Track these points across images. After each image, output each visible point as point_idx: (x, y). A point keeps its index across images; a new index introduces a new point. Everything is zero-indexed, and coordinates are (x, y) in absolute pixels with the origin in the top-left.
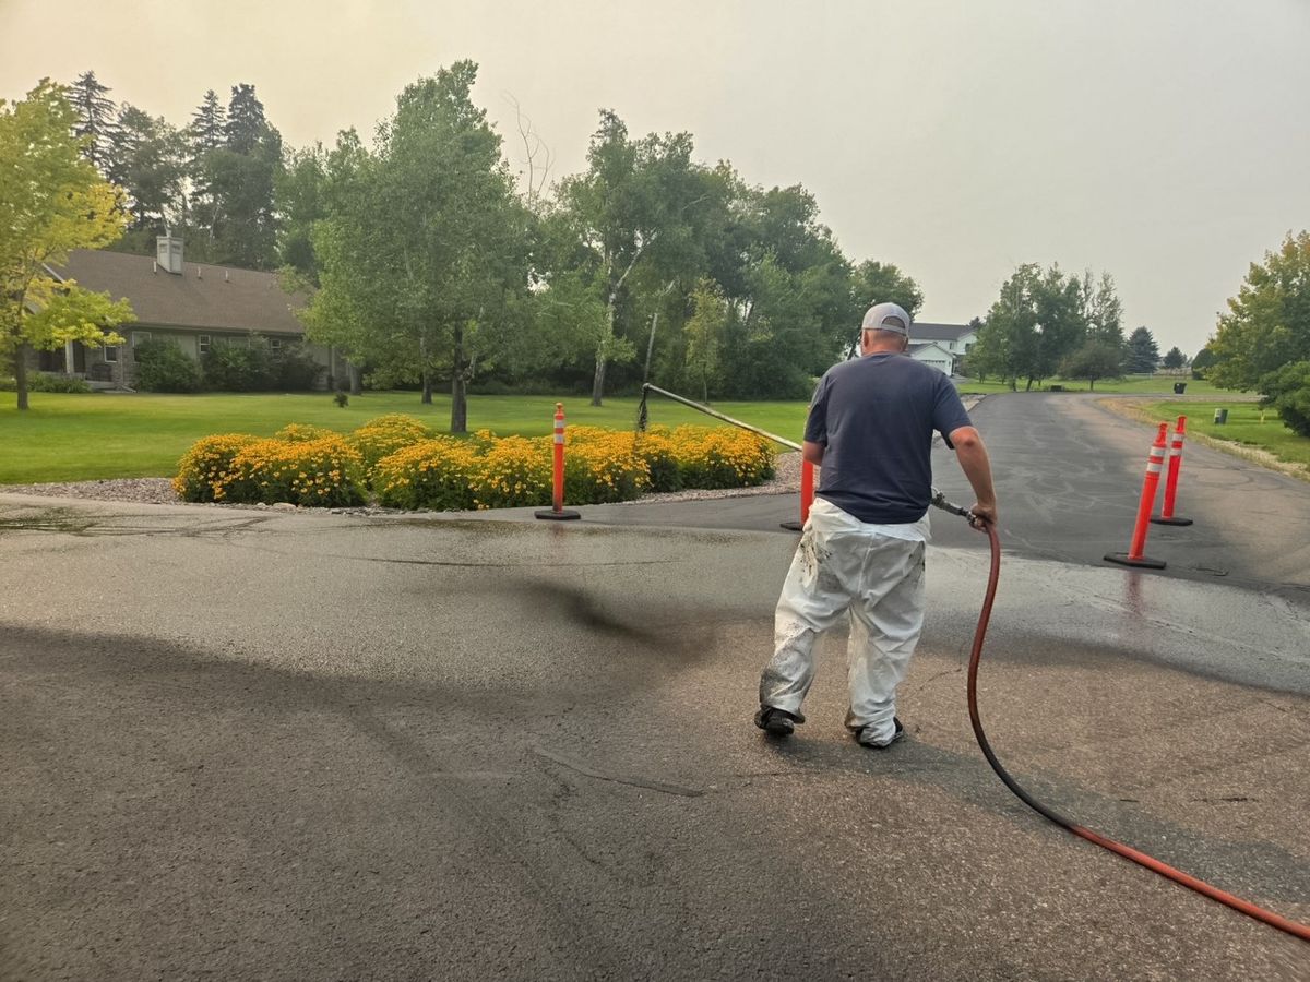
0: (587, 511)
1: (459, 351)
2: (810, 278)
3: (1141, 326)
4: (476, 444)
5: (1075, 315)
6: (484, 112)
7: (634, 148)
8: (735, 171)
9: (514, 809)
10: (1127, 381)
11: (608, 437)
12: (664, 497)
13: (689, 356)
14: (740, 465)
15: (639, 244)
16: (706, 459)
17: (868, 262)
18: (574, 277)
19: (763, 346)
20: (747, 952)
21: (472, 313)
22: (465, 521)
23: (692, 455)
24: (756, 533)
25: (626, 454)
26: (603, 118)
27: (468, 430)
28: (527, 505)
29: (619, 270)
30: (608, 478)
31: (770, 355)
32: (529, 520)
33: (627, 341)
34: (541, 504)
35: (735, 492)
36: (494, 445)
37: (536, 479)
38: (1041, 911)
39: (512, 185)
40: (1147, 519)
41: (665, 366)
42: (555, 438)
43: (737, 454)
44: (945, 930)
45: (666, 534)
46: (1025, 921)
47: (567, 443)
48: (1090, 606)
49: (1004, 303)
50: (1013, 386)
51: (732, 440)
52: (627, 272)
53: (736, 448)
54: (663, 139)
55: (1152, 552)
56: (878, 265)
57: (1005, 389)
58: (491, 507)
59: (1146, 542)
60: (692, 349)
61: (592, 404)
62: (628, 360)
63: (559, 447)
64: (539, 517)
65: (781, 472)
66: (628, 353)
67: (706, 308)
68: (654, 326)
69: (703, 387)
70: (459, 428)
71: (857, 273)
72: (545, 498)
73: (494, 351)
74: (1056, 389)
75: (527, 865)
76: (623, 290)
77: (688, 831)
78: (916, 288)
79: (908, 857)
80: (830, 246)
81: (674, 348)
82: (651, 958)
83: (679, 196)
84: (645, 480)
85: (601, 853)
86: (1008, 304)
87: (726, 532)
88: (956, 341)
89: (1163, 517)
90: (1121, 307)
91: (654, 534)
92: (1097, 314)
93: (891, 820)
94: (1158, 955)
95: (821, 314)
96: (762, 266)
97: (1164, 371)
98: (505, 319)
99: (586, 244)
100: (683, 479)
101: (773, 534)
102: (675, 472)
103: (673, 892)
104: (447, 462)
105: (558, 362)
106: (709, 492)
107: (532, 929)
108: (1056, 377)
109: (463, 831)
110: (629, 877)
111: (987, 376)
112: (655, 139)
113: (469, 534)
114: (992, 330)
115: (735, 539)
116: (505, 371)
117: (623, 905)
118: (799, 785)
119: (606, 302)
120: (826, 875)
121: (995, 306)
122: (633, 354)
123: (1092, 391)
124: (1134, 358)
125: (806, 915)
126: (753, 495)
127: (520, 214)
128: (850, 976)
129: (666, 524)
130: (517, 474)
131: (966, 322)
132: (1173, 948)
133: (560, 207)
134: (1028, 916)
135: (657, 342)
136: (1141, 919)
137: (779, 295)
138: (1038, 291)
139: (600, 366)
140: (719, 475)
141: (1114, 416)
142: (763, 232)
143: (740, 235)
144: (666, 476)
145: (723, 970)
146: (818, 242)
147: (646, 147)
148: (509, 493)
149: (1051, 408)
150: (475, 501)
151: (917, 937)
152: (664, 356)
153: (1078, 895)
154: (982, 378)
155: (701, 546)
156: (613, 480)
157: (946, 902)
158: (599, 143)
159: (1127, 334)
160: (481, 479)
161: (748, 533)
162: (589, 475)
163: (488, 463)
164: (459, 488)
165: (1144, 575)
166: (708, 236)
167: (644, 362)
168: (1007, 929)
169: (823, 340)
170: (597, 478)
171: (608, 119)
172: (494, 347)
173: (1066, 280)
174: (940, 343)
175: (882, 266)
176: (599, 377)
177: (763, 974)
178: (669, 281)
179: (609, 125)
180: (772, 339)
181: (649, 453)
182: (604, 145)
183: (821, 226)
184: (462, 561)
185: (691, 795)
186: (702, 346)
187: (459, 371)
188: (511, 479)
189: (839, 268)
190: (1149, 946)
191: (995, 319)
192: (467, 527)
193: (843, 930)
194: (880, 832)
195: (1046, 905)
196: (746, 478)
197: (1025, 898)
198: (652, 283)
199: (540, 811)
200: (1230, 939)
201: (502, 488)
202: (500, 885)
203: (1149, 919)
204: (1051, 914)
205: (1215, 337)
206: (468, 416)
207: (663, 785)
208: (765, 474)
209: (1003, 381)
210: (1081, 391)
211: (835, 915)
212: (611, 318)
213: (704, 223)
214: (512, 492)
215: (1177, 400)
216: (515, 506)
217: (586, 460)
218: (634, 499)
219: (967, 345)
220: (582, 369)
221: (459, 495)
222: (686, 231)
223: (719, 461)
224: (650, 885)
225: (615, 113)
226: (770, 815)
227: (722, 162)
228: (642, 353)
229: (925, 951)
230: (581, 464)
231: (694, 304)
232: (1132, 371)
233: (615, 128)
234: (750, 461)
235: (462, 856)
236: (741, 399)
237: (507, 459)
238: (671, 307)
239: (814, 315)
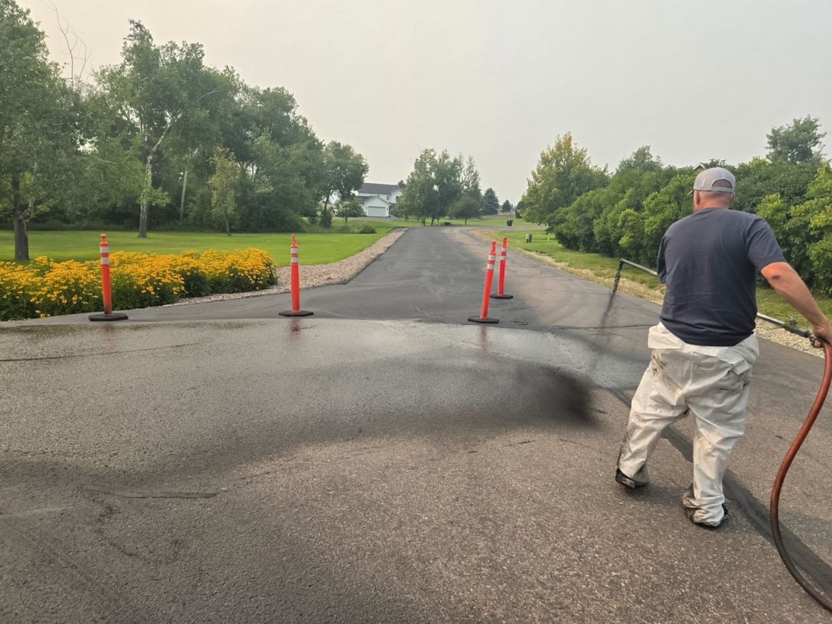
0: (133, 314)
1: (17, 196)
2: (296, 151)
3: (489, 188)
4: (36, 268)
5: (455, 181)
6: (28, 11)
7: (158, 50)
8: (238, 75)
9: (66, 530)
10: (484, 219)
11: (150, 259)
12: (197, 300)
13: (213, 202)
14: (252, 276)
15: (169, 120)
16: (227, 273)
17: (333, 142)
18: (116, 141)
19: (267, 196)
20: (242, 589)
21: (27, 167)
22: (26, 326)
23: (217, 270)
24: (262, 320)
25: (165, 271)
26: (132, 26)
27: (30, 257)
28: (84, 312)
29: (153, 139)
30: (150, 288)
31: (272, 202)
32: (83, 323)
33: (163, 191)
34: (96, 311)
35: (249, 294)
36: (52, 268)
37: (91, 292)
38: (424, 522)
39: (57, 70)
40: (489, 296)
41: (196, 208)
42: (102, 261)
43: (249, 268)
44: (369, 545)
45: (194, 326)
46: (414, 529)
47: (116, 265)
48: (459, 347)
49: (416, 171)
50: (424, 223)
51: (246, 260)
52: (160, 141)
53: (249, 264)
54: (180, 45)
55: (492, 315)
56: (339, 144)
57: (420, 224)
58: (52, 315)
59: (489, 309)
60: (215, 197)
61: (139, 237)
62: (164, 205)
63: (106, 267)
64: (92, 320)
65: (282, 279)
66: (164, 199)
67: (223, 169)
68: (185, 179)
69: (225, 224)
70: (22, 255)
71: (326, 149)
72: (98, 306)
73: (49, 196)
74: (447, 224)
75: (76, 567)
76: (158, 153)
77: (204, 520)
78: (364, 161)
79: (350, 507)
80: (307, 131)
81: (202, 196)
82: (173, 608)
83: (197, 88)
84: (180, 289)
85: (137, 548)
86: (418, 172)
87: (241, 321)
88: (390, 194)
89: (498, 295)
90: (479, 176)
91: (188, 326)
92: (467, 180)
93: (341, 487)
94: (482, 533)
95: (305, 175)
96: (261, 141)
97: (502, 214)
98: (59, 172)
99: (124, 118)
100: (211, 287)
101: (274, 320)
102: (204, 283)
103: (192, 562)
104: (10, 283)
105: (107, 205)
106: (231, 295)
107: (80, 610)
108: (447, 217)
109: (22, 554)
110: (159, 559)
111: (409, 217)
112: (174, 46)
113: (30, 336)
114: (410, 188)
115: (247, 325)
116: (62, 212)
117: (153, 578)
118: (284, 476)
119: (145, 162)
120: (298, 529)
121: (412, 174)
122: (168, 200)
123: (466, 225)
124: (487, 206)
125: (284, 556)
126: (261, 295)
127: (65, 92)
128: (310, 586)
129: (196, 318)
130: (73, 289)
131: (396, 183)
132: (490, 528)
133: (101, 89)
134: (416, 527)
135: (189, 192)
136: (475, 515)
137: (275, 162)
138: (435, 166)
139: (144, 209)
140: (237, 283)
141: (477, 239)
142: (261, 118)
143: (244, 119)
144: (196, 285)
145: (225, 604)
146: (300, 127)
147: (167, 51)
148: (67, 303)
149: (444, 235)
150: (37, 311)
151: (353, 553)
152: (194, 202)
153: (444, 508)
154: (407, 218)
155: (223, 332)
156: (155, 290)
157: (371, 528)
158: (130, 44)
159: (483, 193)
160: (41, 294)
161: (256, 320)
162: (135, 287)
163: (47, 282)
164: (22, 302)
165: (488, 328)
166: (221, 117)
167: (180, 206)
168: (404, 536)
169: (307, 192)
170: (142, 289)
171: (136, 27)
172: (49, 193)
173: (451, 160)
174: (381, 196)
175: (342, 146)
176: (143, 216)
177: (253, 600)
178: (194, 148)
179: (138, 31)
180: (273, 191)
181: (183, 270)
182: (135, 46)
183: (300, 117)
184: (22, 357)
185: (207, 496)
186: (223, 195)
187: (19, 212)
188: (68, 294)
189: (314, 145)
190: (479, 529)
191: (412, 182)
192: (27, 331)
193: (307, 560)
194: (334, 496)
195: (426, 518)
196: (256, 284)
197: (416, 517)
198: (181, 149)
199: (88, 528)
200: (519, 517)
201: (61, 300)
202: (53, 586)
203: (479, 514)
204: (429, 522)
205: (526, 194)
206: (29, 247)
207: (187, 494)
208: (271, 281)
209: (419, 219)
210: (460, 225)
211: (303, 552)
212: (150, 173)
213: (218, 109)
214: (70, 303)
215: (509, 230)
216: (73, 312)
217: (132, 277)
218: (172, 303)
219: (397, 197)
220: (130, 211)
221: (23, 308)
222: (205, 113)
223: (237, 274)
224: (174, 561)
225: (141, 23)
226: (263, 499)
227: (227, 67)
228: (177, 198)
229: (357, 561)
230: (128, 279)
231: (214, 166)
232: (486, 213)
233: (142, 35)
234: (259, 273)
235: (20, 572)
236: (254, 231)
237: (64, 278)
238: (197, 167)
239: (300, 175)
